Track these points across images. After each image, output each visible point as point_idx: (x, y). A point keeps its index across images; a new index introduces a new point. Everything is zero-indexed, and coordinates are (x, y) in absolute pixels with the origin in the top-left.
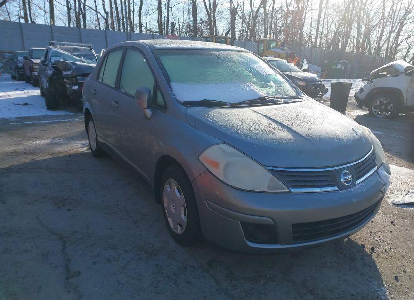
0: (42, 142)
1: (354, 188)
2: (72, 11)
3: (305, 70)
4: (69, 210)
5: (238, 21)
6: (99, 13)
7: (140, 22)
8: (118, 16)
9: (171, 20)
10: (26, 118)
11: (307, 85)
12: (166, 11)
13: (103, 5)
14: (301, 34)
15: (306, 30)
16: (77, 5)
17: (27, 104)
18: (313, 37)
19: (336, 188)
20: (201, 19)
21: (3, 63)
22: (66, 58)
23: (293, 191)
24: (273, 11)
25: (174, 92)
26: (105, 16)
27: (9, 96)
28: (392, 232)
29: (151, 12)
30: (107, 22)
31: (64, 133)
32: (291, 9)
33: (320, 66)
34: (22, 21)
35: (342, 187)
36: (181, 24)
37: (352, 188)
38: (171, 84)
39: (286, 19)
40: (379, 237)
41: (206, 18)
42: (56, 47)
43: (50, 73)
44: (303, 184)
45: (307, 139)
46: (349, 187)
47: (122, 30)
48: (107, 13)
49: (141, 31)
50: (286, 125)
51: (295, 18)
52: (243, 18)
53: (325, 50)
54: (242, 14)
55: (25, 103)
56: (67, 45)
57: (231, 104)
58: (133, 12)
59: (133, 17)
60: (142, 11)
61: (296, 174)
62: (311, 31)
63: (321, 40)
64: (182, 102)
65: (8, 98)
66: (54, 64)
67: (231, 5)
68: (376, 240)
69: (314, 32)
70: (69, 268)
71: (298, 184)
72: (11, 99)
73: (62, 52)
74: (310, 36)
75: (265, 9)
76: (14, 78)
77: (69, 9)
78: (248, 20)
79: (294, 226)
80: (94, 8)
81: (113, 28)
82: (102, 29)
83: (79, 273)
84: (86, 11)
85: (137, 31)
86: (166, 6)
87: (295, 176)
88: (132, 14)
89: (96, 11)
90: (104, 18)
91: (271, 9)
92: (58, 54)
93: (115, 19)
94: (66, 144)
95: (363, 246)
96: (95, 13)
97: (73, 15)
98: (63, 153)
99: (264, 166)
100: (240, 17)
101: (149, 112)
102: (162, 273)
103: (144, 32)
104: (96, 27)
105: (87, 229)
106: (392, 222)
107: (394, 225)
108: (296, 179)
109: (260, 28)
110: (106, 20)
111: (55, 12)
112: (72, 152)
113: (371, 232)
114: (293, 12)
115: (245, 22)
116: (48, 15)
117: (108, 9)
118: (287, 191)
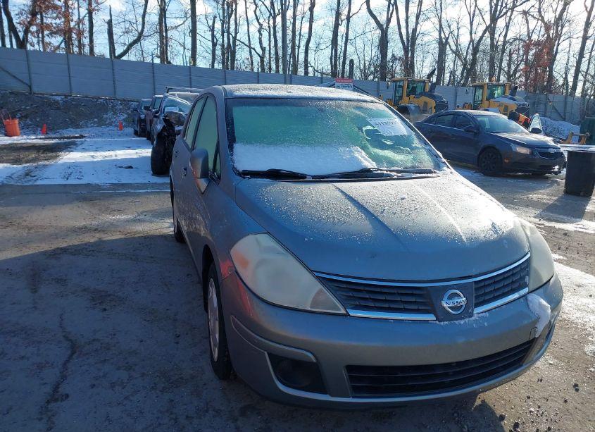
0: (123, 217)
1: (467, 320)
2: (218, 47)
3: (535, 131)
4: (105, 310)
5: (450, 57)
6: (254, 49)
7: (306, 60)
8: (277, 53)
9: (349, 58)
10: (123, 185)
11: (532, 153)
12: (343, 45)
13: (260, 39)
14: (551, 76)
15: (558, 68)
16: (226, 39)
17: (130, 167)
18: (571, 79)
19: (431, 317)
20: (393, 55)
21: (127, 114)
22: (183, 109)
23: (352, 313)
24: (505, 42)
25: (235, 157)
26: (261, 53)
27: (116, 156)
28: (566, 401)
29: (322, 47)
30: (262, 61)
31: (156, 207)
32: (535, 37)
33: (578, 125)
34: (157, 61)
35: (443, 315)
36: (367, 63)
37: (463, 319)
38: (234, 145)
39: (526, 53)
40: (539, 407)
41: (400, 53)
42: (174, 95)
43: (159, 127)
44: (372, 304)
45: (395, 236)
46: (459, 317)
47: (281, 72)
48: (263, 49)
49: (306, 73)
50: (372, 212)
51: (541, 51)
52: (457, 53)
53: (590, 99)
54: (457, 47)
55: (129, 166)
56: (191, 92)
57: (313, 177)
58: (299, 47)
59: (298, 54)
60: (311, 45)
61: (362, 288)
62: (567, 70)
63: (584, 84)
64: (241, 170)
65: (114, 158)
66: (166, 116)
67: (440, 34)
68: (531, 411)
69: (572, 71)
70: (58, 388)
71: (363, 303)
72: (117, 160)
73: (179, 100)
74: (566, 79)
75: (492, 38)
76: (136, 133)
77: (214, 45)
78: (465, 54)
79: (350, 368)
80: (247, 43)
81: (270, 68)
82: (255, 70)
83: (67, 396)
84: (237, 48)
85: (301, 71)
86: (344, 39)
87: (360, 291)
88: (297, 50)
89: (249, 46)
90: (259, 55)
91: (502, 39)
92: (174, 104)
93: (273, 57)
94: (151, 222)
95: (502, 418)
96: (248, 49)
97: (218, 52)
98: (140, 233)
99: (312, 271)
100: (453, 52)
101: (203, 184)
102: (171, 414)
103: (311, 74)
104: (246, 68)
105: (111, 339)
106: (576, 385)
107: (577, 390)
108: (360, 295)
109: (483, 66)
110: (262, 59)
111: (198, 50)
112: (152, 233)
113: (529, 398)
114: (538, 43)
115: (460, 58)
116: (189, 54)
117: (266, 44)
118: (343, 311)
